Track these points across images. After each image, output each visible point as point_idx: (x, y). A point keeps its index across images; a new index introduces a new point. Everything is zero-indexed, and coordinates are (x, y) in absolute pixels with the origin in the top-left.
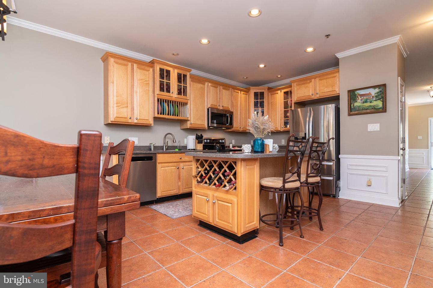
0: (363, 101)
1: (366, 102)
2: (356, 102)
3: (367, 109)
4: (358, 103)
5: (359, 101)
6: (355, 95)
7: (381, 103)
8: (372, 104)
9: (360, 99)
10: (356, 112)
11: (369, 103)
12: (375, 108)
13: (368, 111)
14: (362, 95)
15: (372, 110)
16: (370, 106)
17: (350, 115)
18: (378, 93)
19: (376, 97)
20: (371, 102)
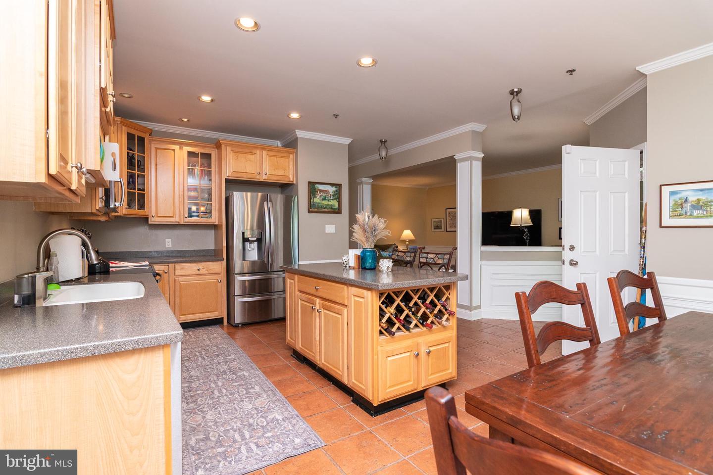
0: (322, 198)
1: (324, 199)
2: (316, 197)
3: (325, 208)
4: (317, 200)
5: (318, 197)
6: (315, 189)
7: (337, 203)
8: (330, 203)
9: (319, 195)
10: (316, 210)
11: (327, 201)
12: (332, 208)
13: (326, 210)
14: (321, 191)
15: (330, 210)
16: (328, 205)
17: (309, 212)
18: (334, 192)
19: (333, 195)
20: (329, 201)
